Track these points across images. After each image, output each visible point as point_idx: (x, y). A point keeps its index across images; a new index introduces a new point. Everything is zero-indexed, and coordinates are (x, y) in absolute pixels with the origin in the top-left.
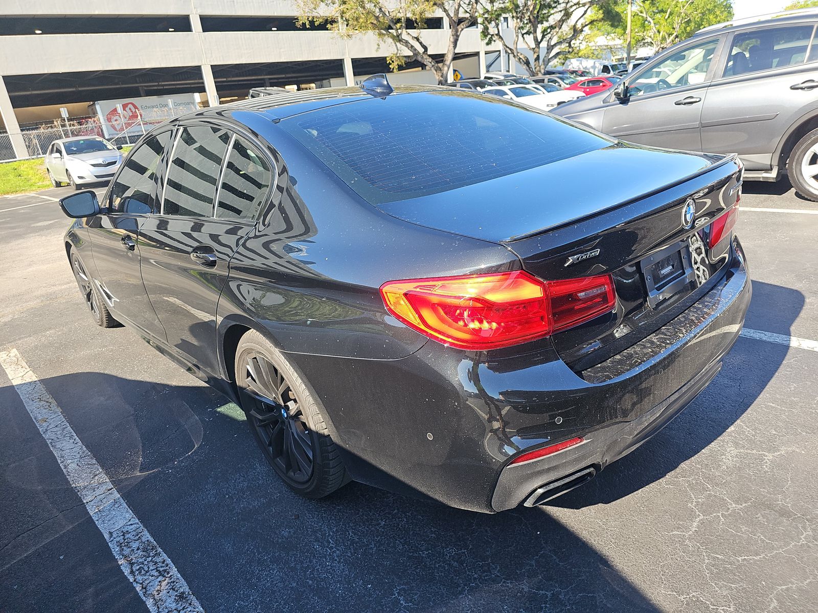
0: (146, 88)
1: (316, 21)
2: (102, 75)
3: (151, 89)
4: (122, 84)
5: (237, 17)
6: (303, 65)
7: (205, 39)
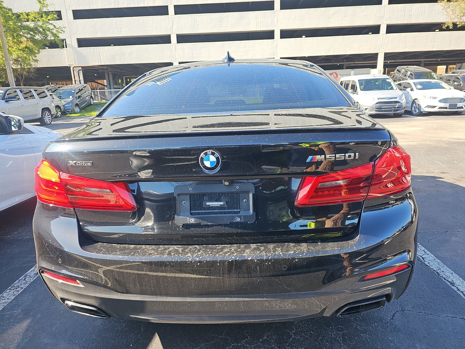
0: (347, 65)
1: (459, 24)
2: (326, 58)
3: (350, 66)
4: (335, 63)
5: (411, 24)
6: (451, 53)
7: (386, 38)
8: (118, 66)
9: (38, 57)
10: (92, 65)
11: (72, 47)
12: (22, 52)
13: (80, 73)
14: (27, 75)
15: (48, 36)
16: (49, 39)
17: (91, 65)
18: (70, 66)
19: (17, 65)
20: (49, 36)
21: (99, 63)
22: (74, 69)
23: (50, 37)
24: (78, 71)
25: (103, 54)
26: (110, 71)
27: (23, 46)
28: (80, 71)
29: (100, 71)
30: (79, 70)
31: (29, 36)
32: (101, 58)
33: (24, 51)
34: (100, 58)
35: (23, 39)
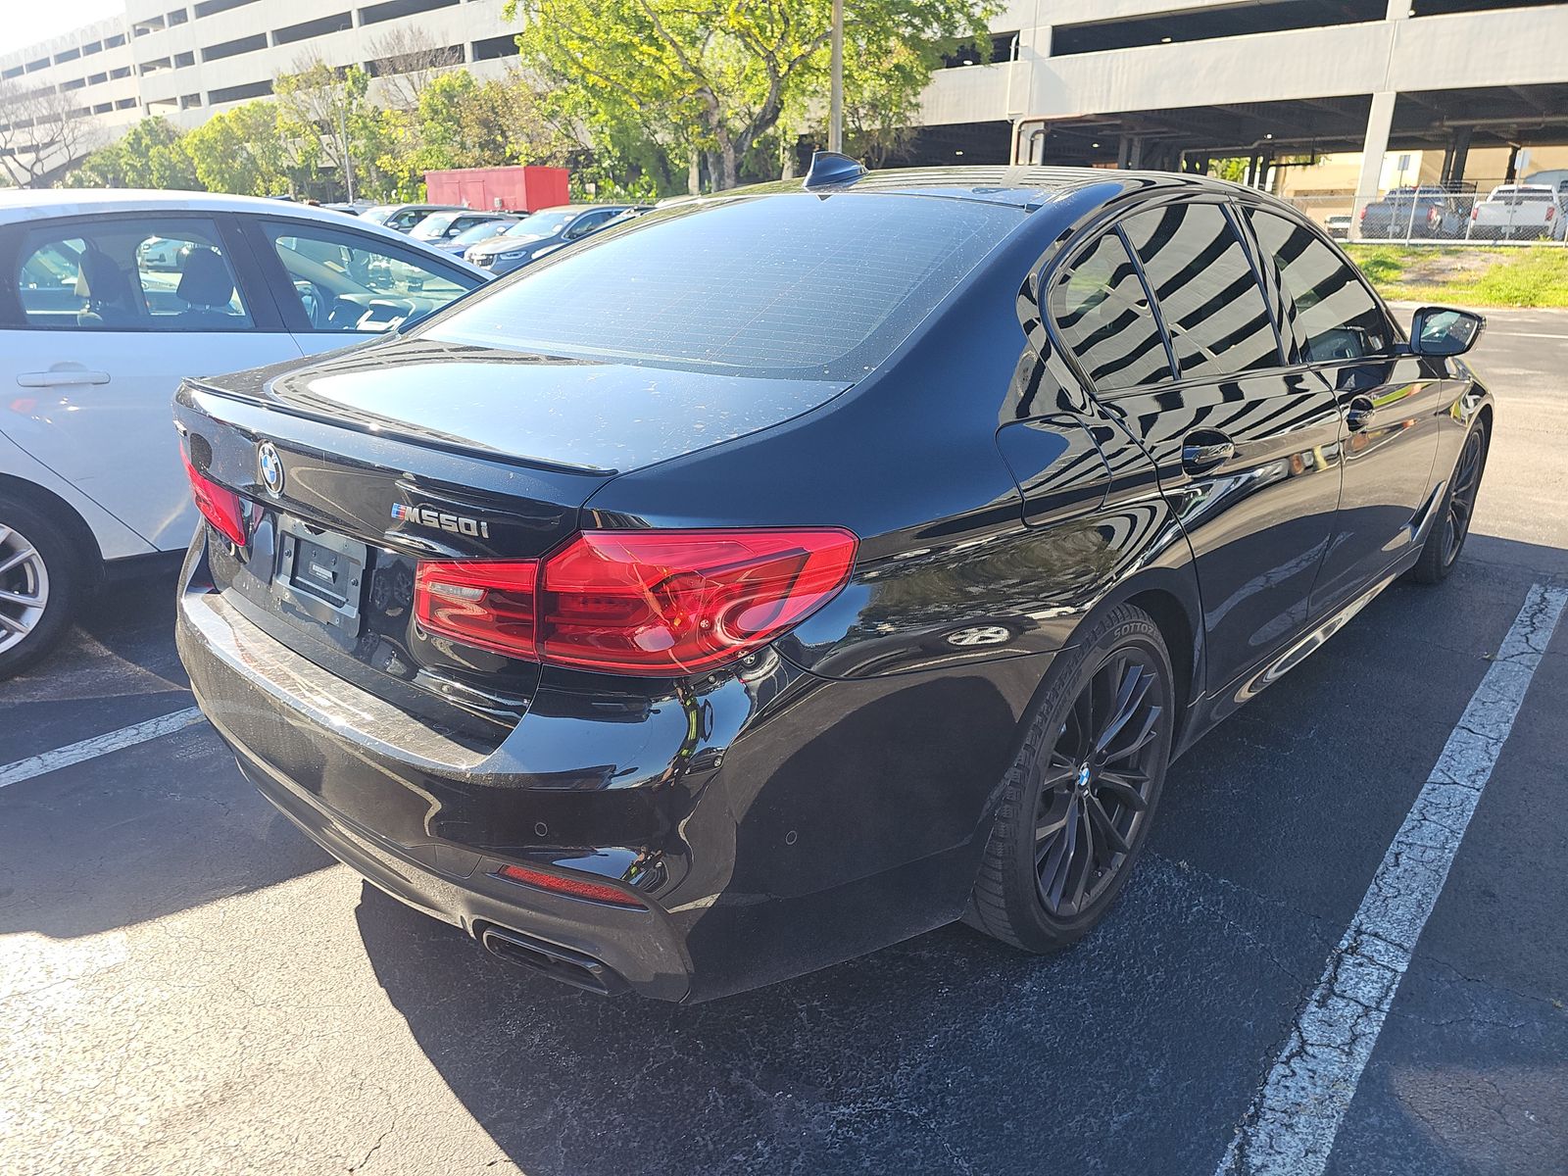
8: (1165, 114)
9: (925, 95)
10: (1078, 115)
11: (1034, 58)
12: (883, 82)
13: (1035, 143)
14: (893, 151)
15: (956, 28)
16: (959, 36)
17: (1075, 113)
18: (1012, 121)
19: (873, 122)
20: (961, 29)
21: (1100, 108)
22: (1023, 128)
23: (964, 31)
24: (1033, 136)
25: (1123, 74)
26: (1138, 134)
27: (887, 65)
28: (1036, 137)
29: (1105, 133)
30: (1037, 132)
31: (908, 31)
32: (1113, 89)
33: (889, 78)
34: (1109, 91)
35: (893, 42)
